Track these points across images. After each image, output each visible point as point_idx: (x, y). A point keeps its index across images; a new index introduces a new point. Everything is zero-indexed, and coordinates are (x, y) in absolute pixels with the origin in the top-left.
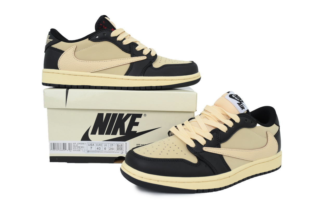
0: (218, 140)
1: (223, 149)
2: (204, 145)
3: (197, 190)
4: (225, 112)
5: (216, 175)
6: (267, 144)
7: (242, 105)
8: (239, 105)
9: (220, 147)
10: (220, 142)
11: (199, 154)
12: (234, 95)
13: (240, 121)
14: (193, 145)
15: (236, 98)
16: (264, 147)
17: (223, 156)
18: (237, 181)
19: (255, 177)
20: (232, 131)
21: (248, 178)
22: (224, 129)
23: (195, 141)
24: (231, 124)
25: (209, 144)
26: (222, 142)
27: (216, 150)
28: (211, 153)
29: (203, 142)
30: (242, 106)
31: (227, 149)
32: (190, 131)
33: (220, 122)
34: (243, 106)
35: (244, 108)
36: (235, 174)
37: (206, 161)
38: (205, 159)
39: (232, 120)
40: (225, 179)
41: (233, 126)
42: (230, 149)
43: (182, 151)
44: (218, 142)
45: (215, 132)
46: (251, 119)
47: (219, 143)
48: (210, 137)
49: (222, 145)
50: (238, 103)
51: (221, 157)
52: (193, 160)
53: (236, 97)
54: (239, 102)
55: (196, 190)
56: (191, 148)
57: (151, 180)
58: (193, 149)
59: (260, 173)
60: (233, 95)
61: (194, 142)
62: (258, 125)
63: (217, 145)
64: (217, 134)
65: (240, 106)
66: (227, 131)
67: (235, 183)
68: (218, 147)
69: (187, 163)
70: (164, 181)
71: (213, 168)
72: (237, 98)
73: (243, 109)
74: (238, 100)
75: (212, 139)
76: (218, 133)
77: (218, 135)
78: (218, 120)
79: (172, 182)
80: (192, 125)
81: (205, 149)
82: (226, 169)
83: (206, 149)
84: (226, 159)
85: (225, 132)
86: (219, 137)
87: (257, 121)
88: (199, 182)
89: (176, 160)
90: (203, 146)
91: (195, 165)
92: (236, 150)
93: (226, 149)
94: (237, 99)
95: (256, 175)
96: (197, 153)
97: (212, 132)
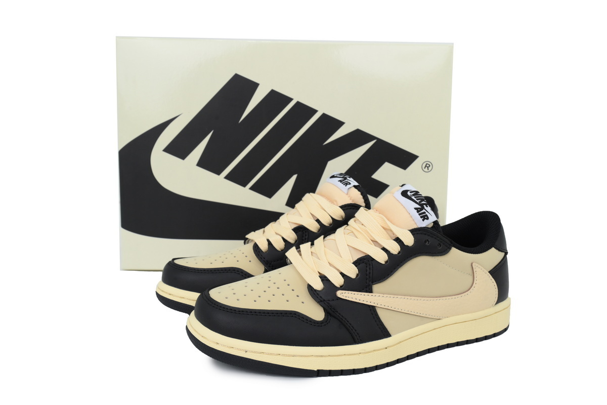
0: (367, 277)
1: (378, 295)
2: (341, 287)
3: (318, 370)
4: (387, 224)
5: (358, 344)
6: (473, 287)
7: (424, 211)
8: (418, 212)
9: (371, 291)
10: (372, 282)
11: (328, 303)
12: (410, 192)
13: (415, 242)
14: (318, 285)
15: (413, 197)
16: (466, 292)
17: (376, 308)
18: (405, 355)
19: (446, 349)
20: (396, 262)
21: (430, 351)
22: (382, 258)
23: (324, 278)
24: (395, 249)
25: (349, 284)
26: (376, 281)
27: (362, 296)
28: (351, 301)
29: (338, 281)
30: (425, 213)
31: (385, 295)
32: (320, 258)
33: (375, 242)
34: (427, 213)
35: (428, 219)
36: (399, 343)
37: (341, 317)
38: (340, 314)
39: (398, 240)
40: (377, 352)
41: (399, 252)
42: (392, 296)
43: (298, 296)
44: (368, 281)
45: (364, 263)
46: (438, 238)
47: (370, 283)
48: (353, 272)
49: (376, 287)
50: (415, 209)
51: (372, 310)
52: (316, 313)
53: (413, 195)
54: (418, 206)
55: (316, 370)
56: (315, 290)
57: (232, 349)
58: (318, 292)
59: (458, 342)
60: (408, 191)
61: (322, 280)
62: (454, 250)
63: (366, 288)
64: (367, 267)
65: (419, 214)
66: (386, 262)
67: (398, 360)
68: (366, 292)
69: (302, 319)
70: (255, 352)
71: (354, 331)
72: (415, 197)
73: (425, 220)
74: (418, 201)
75: (357, 275)
76: (370, 265)
77: (368, 269)
78: (373, 240)
79: (271, 354)
80: (325, 247)
81: (341, 294)
82: (382, 332)
83: (343, 294)
84: (382, 315)
85: (383, 263)
86: (370, 273)
87: (452, 243)
88: (322, 356)
89: (282, 314)
90: (337, 289)
91: (318, 323)
92: (404, 297)
93: (383, 295)
94: (415, 199)
95: (449, 346)
96: (324, 300)
97: (356, 263)
